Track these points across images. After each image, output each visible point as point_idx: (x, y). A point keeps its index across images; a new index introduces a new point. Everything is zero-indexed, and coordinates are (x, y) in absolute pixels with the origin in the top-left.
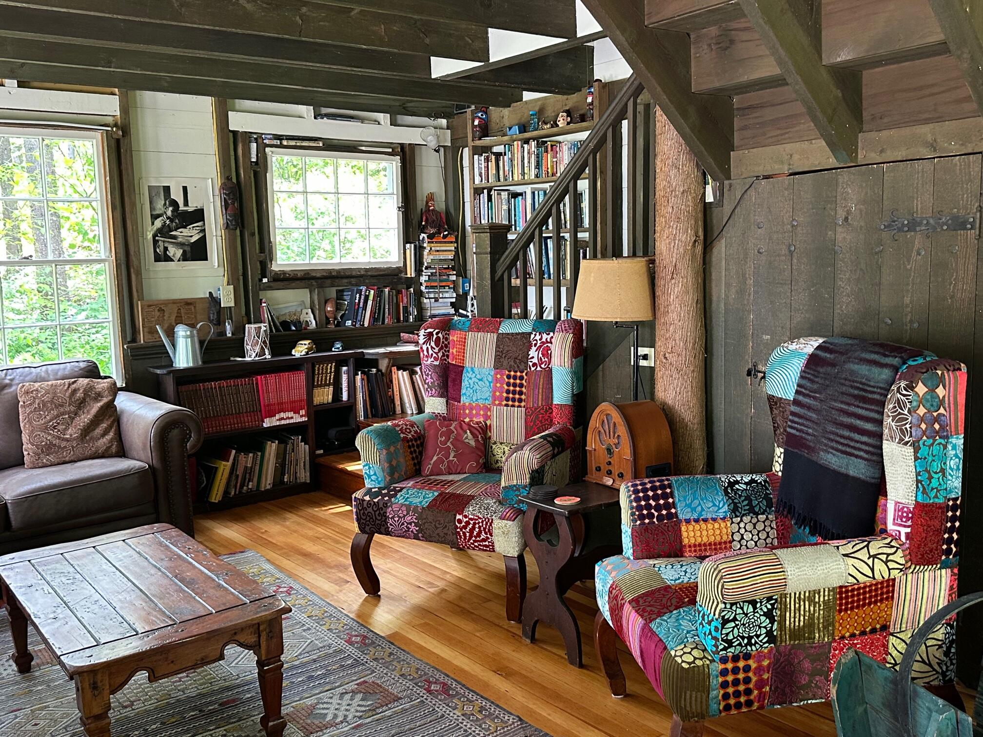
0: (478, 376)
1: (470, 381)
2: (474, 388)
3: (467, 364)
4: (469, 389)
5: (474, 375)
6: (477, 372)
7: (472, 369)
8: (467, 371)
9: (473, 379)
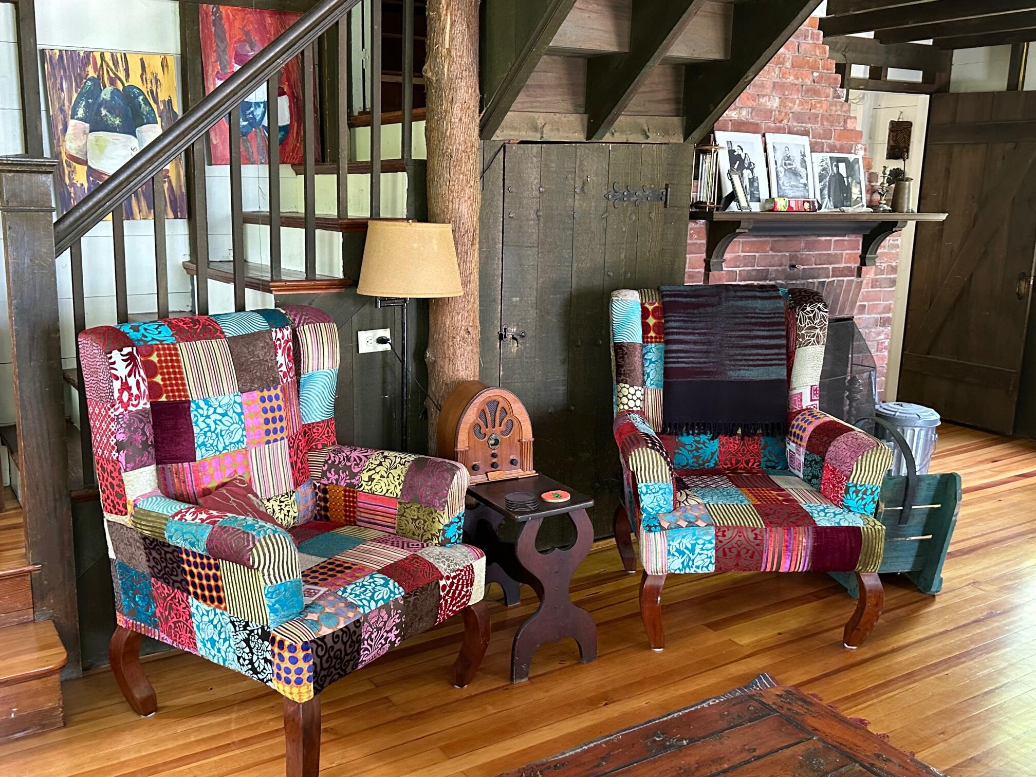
0: (219, 410)
1: (207, 421)
2: (218, 431)
3: (194, 394)
4: (209, 434)
5: (212, 410)
6: (216, 404)
7: (206, 402)
8: (198, 407)
9: (214, 417)
